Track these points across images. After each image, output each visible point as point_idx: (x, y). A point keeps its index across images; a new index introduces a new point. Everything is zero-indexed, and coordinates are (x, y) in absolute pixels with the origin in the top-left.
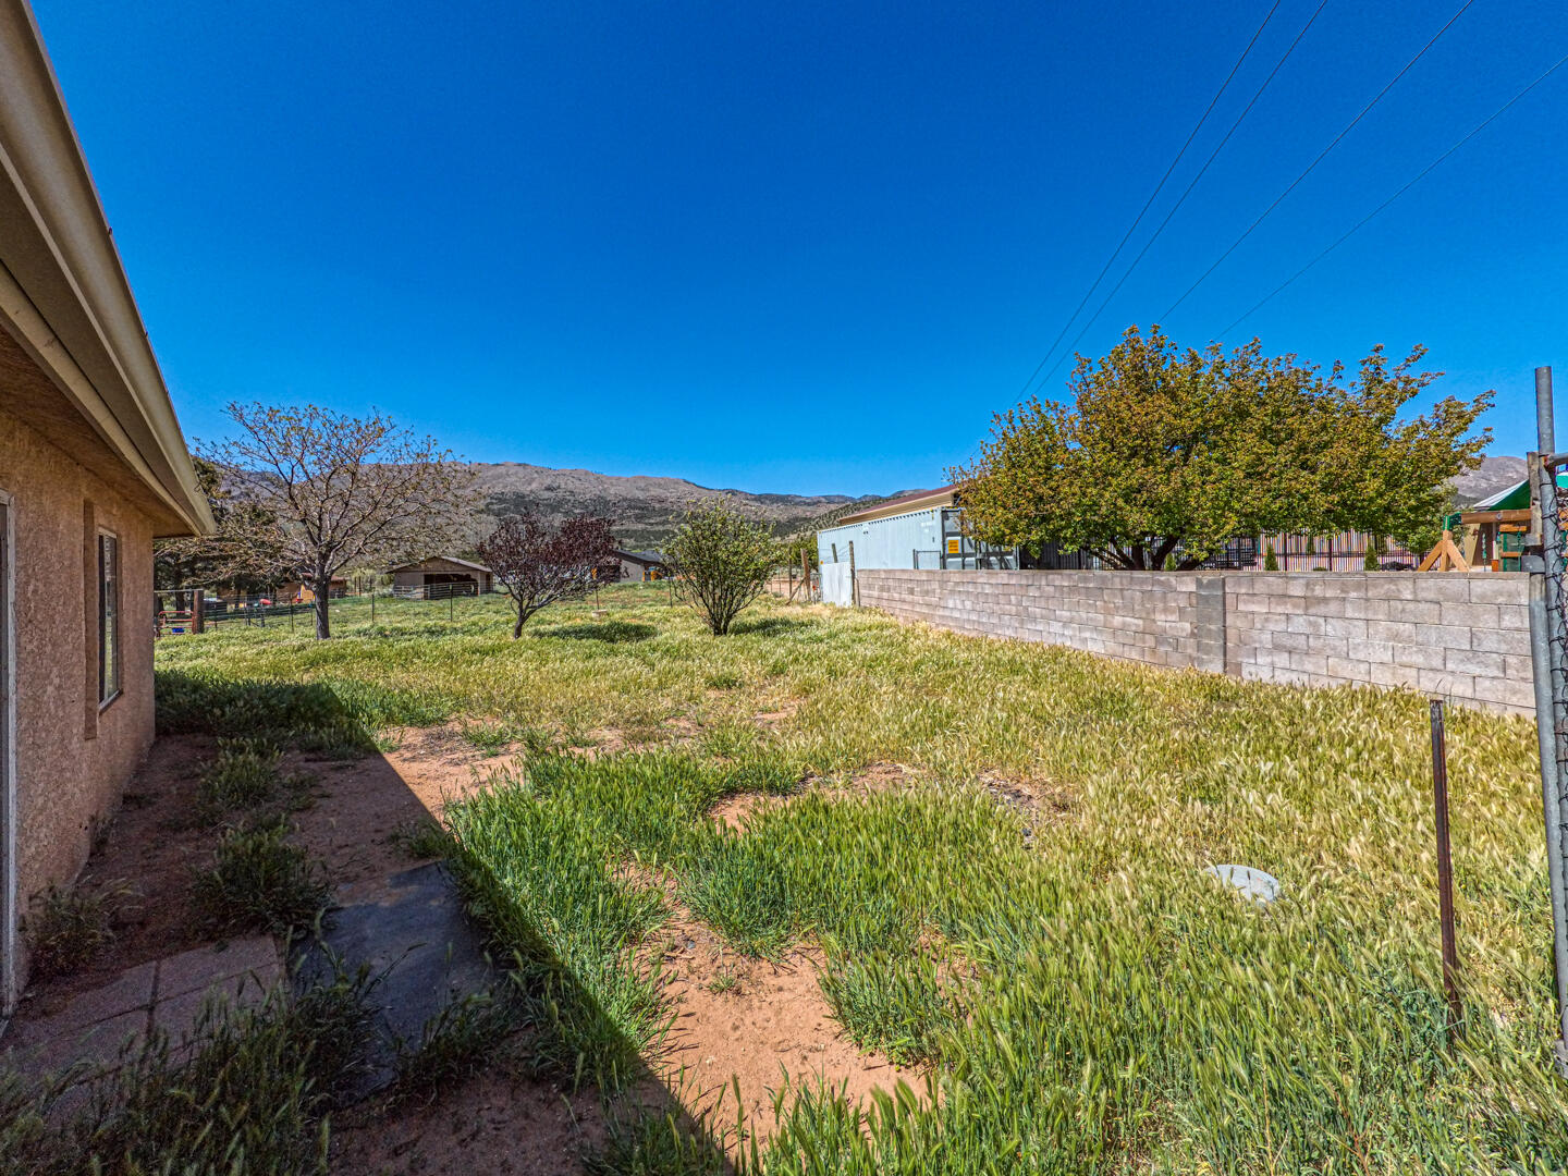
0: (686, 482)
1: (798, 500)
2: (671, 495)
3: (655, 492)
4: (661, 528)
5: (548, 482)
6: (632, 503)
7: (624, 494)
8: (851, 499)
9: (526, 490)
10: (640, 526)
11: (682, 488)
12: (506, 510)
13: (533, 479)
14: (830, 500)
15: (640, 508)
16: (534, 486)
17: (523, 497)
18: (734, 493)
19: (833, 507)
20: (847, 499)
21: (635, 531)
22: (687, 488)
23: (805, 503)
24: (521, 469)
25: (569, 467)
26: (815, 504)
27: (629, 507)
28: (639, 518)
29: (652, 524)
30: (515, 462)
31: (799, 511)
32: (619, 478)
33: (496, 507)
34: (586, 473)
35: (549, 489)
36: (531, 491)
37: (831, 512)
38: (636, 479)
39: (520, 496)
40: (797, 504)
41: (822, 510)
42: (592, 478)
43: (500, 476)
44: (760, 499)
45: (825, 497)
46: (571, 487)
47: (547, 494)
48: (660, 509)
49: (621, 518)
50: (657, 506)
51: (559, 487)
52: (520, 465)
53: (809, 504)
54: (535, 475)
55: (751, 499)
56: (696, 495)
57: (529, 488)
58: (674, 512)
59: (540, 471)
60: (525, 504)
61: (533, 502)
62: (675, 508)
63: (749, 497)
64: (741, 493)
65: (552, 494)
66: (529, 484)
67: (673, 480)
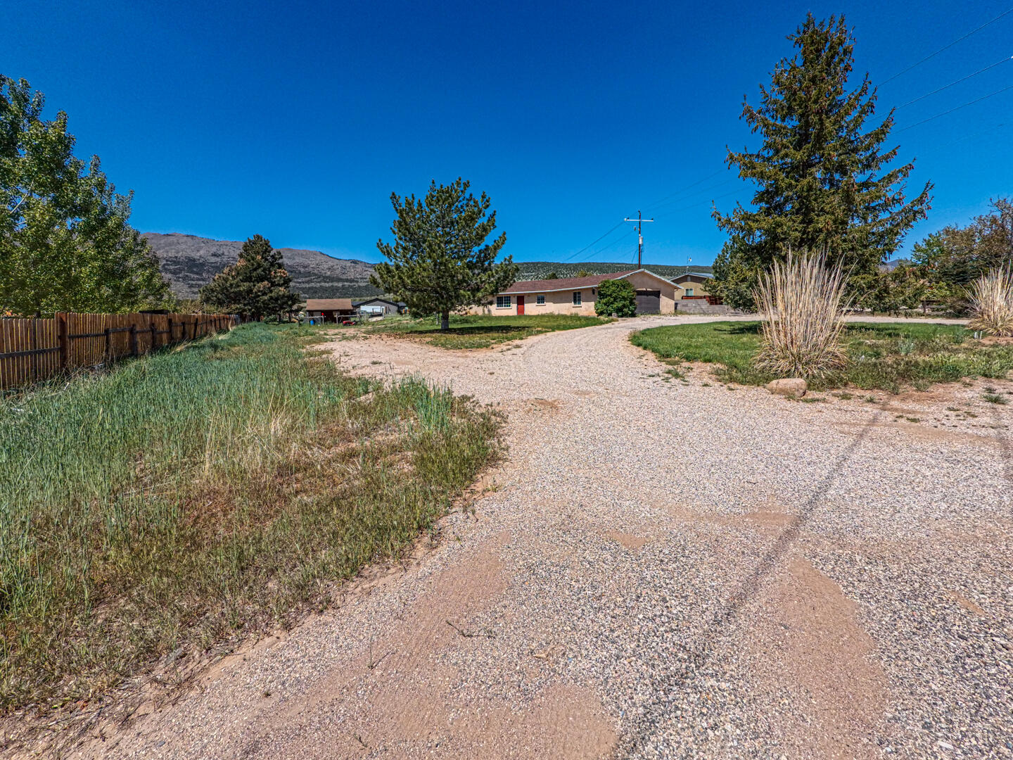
0: (321, 253)
2: (311, 263)
3: (298, 260)
4: (307, 286)
5: (214, 250)
9: (196, 255)
11: (318, 258)
13: (201, 248)
16: (202, 252)
17: (194, 260)
18: (355, 262)
22: (323, 258)
24: (189, 239)
25: (229, 240)
29: (300, 283)
30: (185, 233)
33: (172, 267)
35: (214, 255)
36: (200, 256)
39: (191, 260)
43: (170, 245)
47: (213, 259)
48: (305, 272)
50: (302, 270)
51: (223, 254)
52: (188, 236)
54: (203, 245)
55: (369, 267)
56: (330, 264)
57: (198, 254)
58: (315, 274)
59: (206, 242)
60: (196, 266)
61: (203, 265)
62: (316, 272)
63: (368, 265)
64: (362, 262)
65: (218, 259)
66: (198, 251)
67: (312, 252)
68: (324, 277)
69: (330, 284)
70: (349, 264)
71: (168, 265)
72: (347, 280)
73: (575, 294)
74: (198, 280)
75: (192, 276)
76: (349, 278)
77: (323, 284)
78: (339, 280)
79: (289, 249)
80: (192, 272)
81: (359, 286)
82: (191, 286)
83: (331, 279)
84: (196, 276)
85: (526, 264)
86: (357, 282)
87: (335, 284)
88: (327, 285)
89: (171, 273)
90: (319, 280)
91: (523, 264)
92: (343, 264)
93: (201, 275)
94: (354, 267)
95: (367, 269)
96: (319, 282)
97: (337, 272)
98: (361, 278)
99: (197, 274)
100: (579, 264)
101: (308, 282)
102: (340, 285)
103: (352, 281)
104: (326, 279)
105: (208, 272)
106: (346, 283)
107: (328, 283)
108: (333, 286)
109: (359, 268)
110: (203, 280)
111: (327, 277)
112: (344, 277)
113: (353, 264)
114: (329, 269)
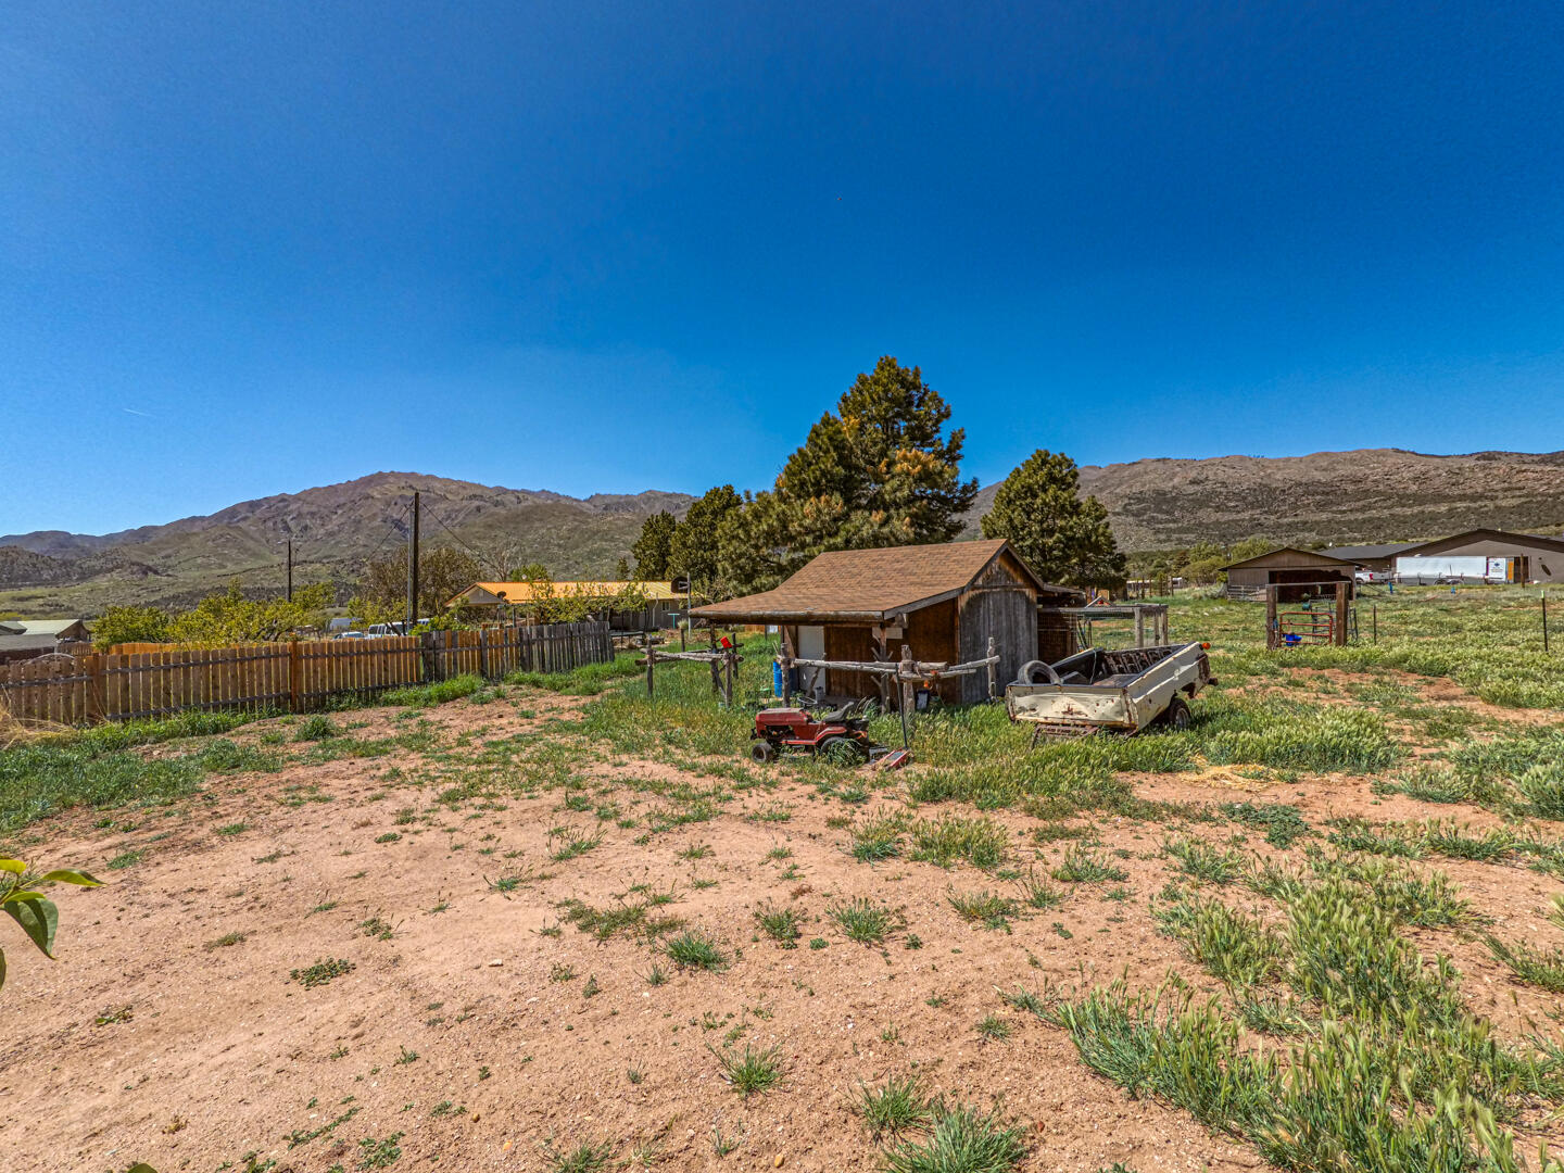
0: (1397, 451)
2: (1374, 472)
3: (1345, 470)
4: (1360, 516)
5: (1193, 474)
6: (1310, 488)
7: (1298, 478)
9: (1167, 486)
10: (1324, 516)
11: (1391, 461)
12: (1145, 510)
13: (1175, 474)
15: (1323, 493)
16: (1176, 480)
17: (1165, 494)
18: (1489, 457)
21: (1317, 523)
22: (1402, 460)
24: (1160, 465)
27: (1307, 493)
28: (1321, 507)
29: (1344, 512)
32: (1289, 459)
33: (1134, 507)
34: (1242, 459)
35: (1194, 482)
36: (1174, 487)
38: (1314, 458)
39: (1161, 494)
42: (1249, 464)
43: (1135, 476)
46: (1221, 476)
47: (1192, 489)
48: (1357, 491)
49: (1294, 507)
50: (1350, 488)
51: (1207, 479)
52: (1159, 460)
54: (1178, 469)
56: (1419, 468)
57: (1171, 484)
58: (1378, 493)
59: (1183, 464)
60: (1166, 501)
61: (1175, 499)
62: (1381, 487)
64: (1507, 455)
65: (1198, 488)
66: (1171, 479)
67: (1375, 451)
68: (1401, 497)
69: (1416, 509)
70: (1470, 463)
71: (1130, 504)
72: (1463, 498)
74: (1168, 521)
75: (1160, 516)
76: (1469, 491)
77: (1398, 510)
78: (1439, 498)
79: (1326, 454)
80: (1161, 511)
81: (1497, 508)
82: (1158, 532)
83: (1419, 499)
84: (1165, 517)
87: (1430, 508)
88: (1408, 511)
89: (1133, 515)
90: (1389, 503)
92: (1455, 464)
93: (1172, 514)
94: (1484, 468)
95: (1526, 467)
96: (1388, 508)
97: (1437, 482)
98: (1506, 490)
99: (1167, 512)
101: (1362, 510)
102: (1443, 508)
103: (1474, 498)
104: (1404, 499)
105: (1182, 508)
106: (1458, 504)
107: (1410, 506)
108: (1423, 512)
109: (1500, 468)
110: (1174, 521)
111: (1408, 497)
112: (1455, 491)
113: (1481, 462)
114: (1415, 479)
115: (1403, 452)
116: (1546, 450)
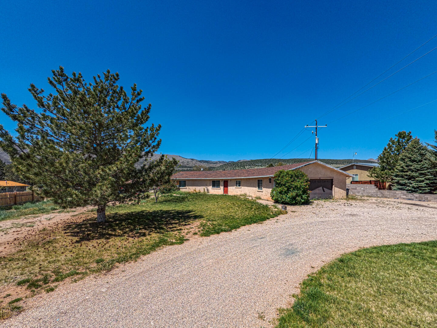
1: (211, 162)
8: (226, 162)
11: (178, 158)
14: (220, 162)
18: (192, 160)
19: (221, 164)
20: (224, 162)
22: (180, 158)
23: (213, 163)
26: (216, 163)
31: (211, 165)
37: (221, 166)
40: (211, 163)
41: (218, 165)
44: (200, 161)
45: (219, 161)
53: (214, 163)
55: (198, 162)
56: (183, 160)
63: (197, 161)
64: (195, 160)
67: (176, 156)
69: (182, 169)
70: (190, 160)
72: (189, 167)
73: (259, 181)
76: (190, 166)
78: (186, 167)
85: (265, 159)
86: (193, 168)
91: (263, 160)
92: (188, 160)
94: (192, 162)
95: (197, 162)
97: (185, 164)
98: (195, 166)
100: (290, 159)
106: (188, 168)
107: (181, 168)
109: (194, 162)
111: (181, 166)
112: (188, 166)
113: (192, 161)
114: (182, 162)
115: (180, 157)
116: (200, 160)
